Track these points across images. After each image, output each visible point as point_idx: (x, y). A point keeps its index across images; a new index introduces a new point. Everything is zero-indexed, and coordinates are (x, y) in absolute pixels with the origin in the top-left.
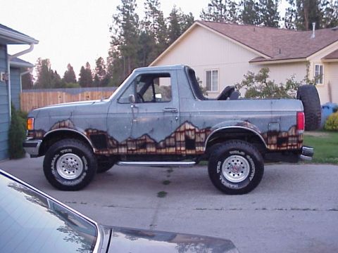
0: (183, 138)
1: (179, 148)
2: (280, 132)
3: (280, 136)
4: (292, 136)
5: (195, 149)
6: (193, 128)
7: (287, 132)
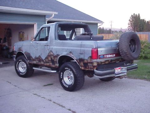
0: (50, 59)
1: (50, 64)
2: (84, 60)
3: (84, 62)
4: (90, 63)
5: (55, 65)
6: (53, 54)
7: (87, 60)
